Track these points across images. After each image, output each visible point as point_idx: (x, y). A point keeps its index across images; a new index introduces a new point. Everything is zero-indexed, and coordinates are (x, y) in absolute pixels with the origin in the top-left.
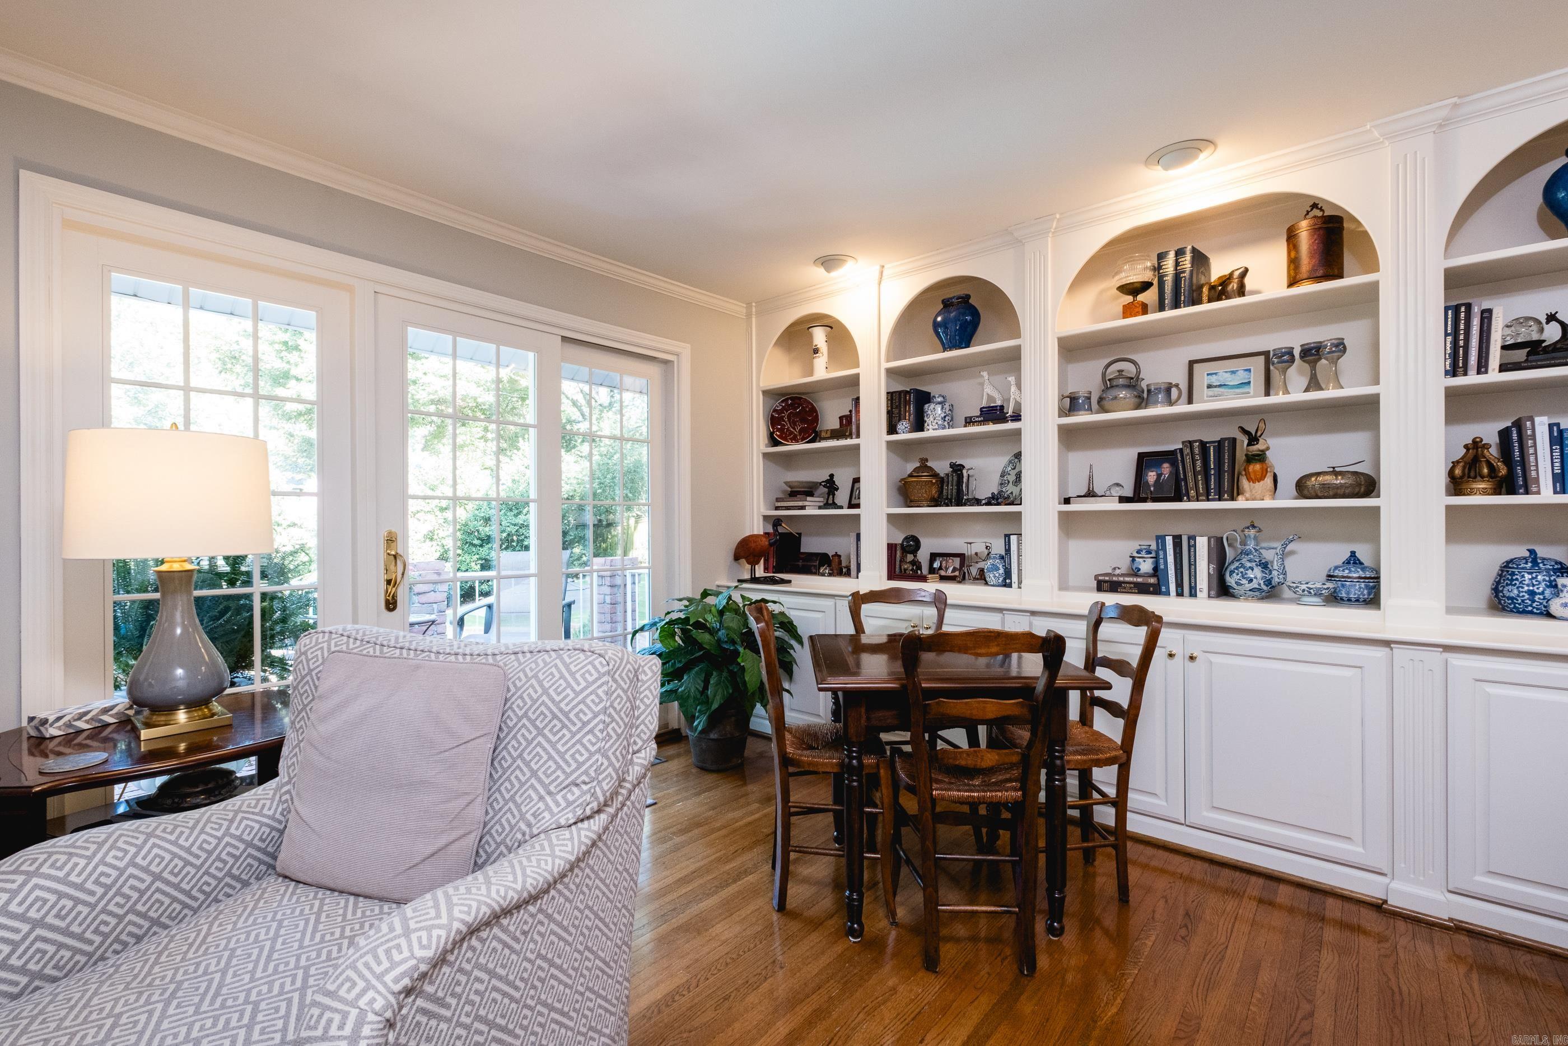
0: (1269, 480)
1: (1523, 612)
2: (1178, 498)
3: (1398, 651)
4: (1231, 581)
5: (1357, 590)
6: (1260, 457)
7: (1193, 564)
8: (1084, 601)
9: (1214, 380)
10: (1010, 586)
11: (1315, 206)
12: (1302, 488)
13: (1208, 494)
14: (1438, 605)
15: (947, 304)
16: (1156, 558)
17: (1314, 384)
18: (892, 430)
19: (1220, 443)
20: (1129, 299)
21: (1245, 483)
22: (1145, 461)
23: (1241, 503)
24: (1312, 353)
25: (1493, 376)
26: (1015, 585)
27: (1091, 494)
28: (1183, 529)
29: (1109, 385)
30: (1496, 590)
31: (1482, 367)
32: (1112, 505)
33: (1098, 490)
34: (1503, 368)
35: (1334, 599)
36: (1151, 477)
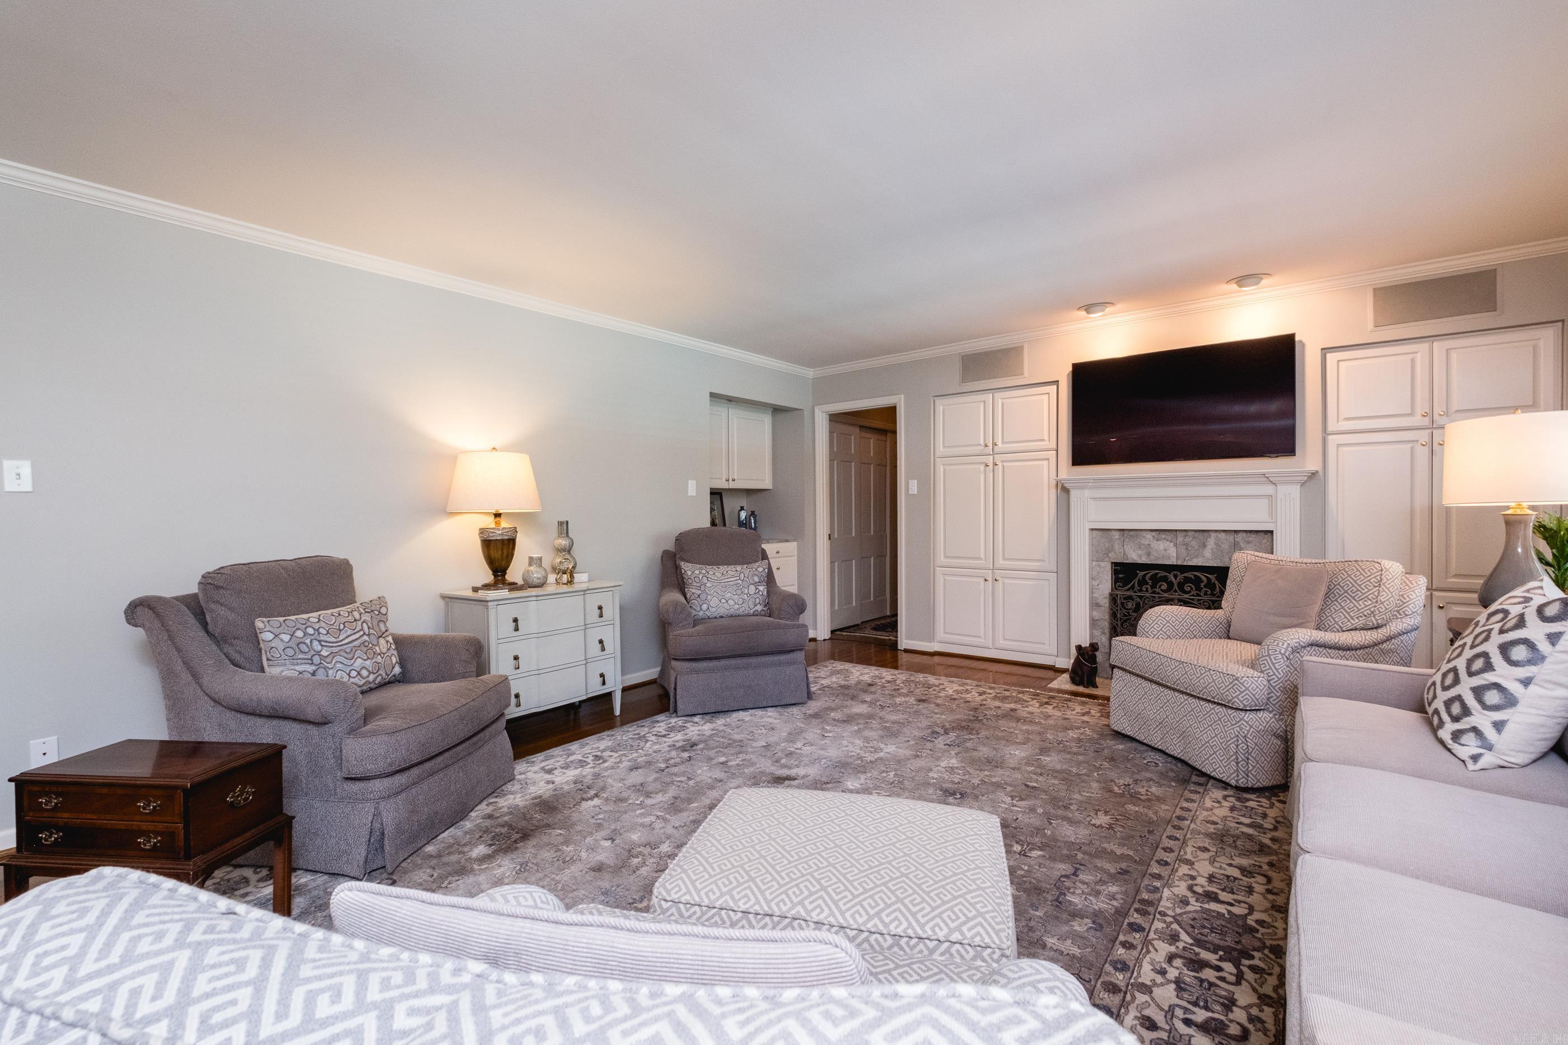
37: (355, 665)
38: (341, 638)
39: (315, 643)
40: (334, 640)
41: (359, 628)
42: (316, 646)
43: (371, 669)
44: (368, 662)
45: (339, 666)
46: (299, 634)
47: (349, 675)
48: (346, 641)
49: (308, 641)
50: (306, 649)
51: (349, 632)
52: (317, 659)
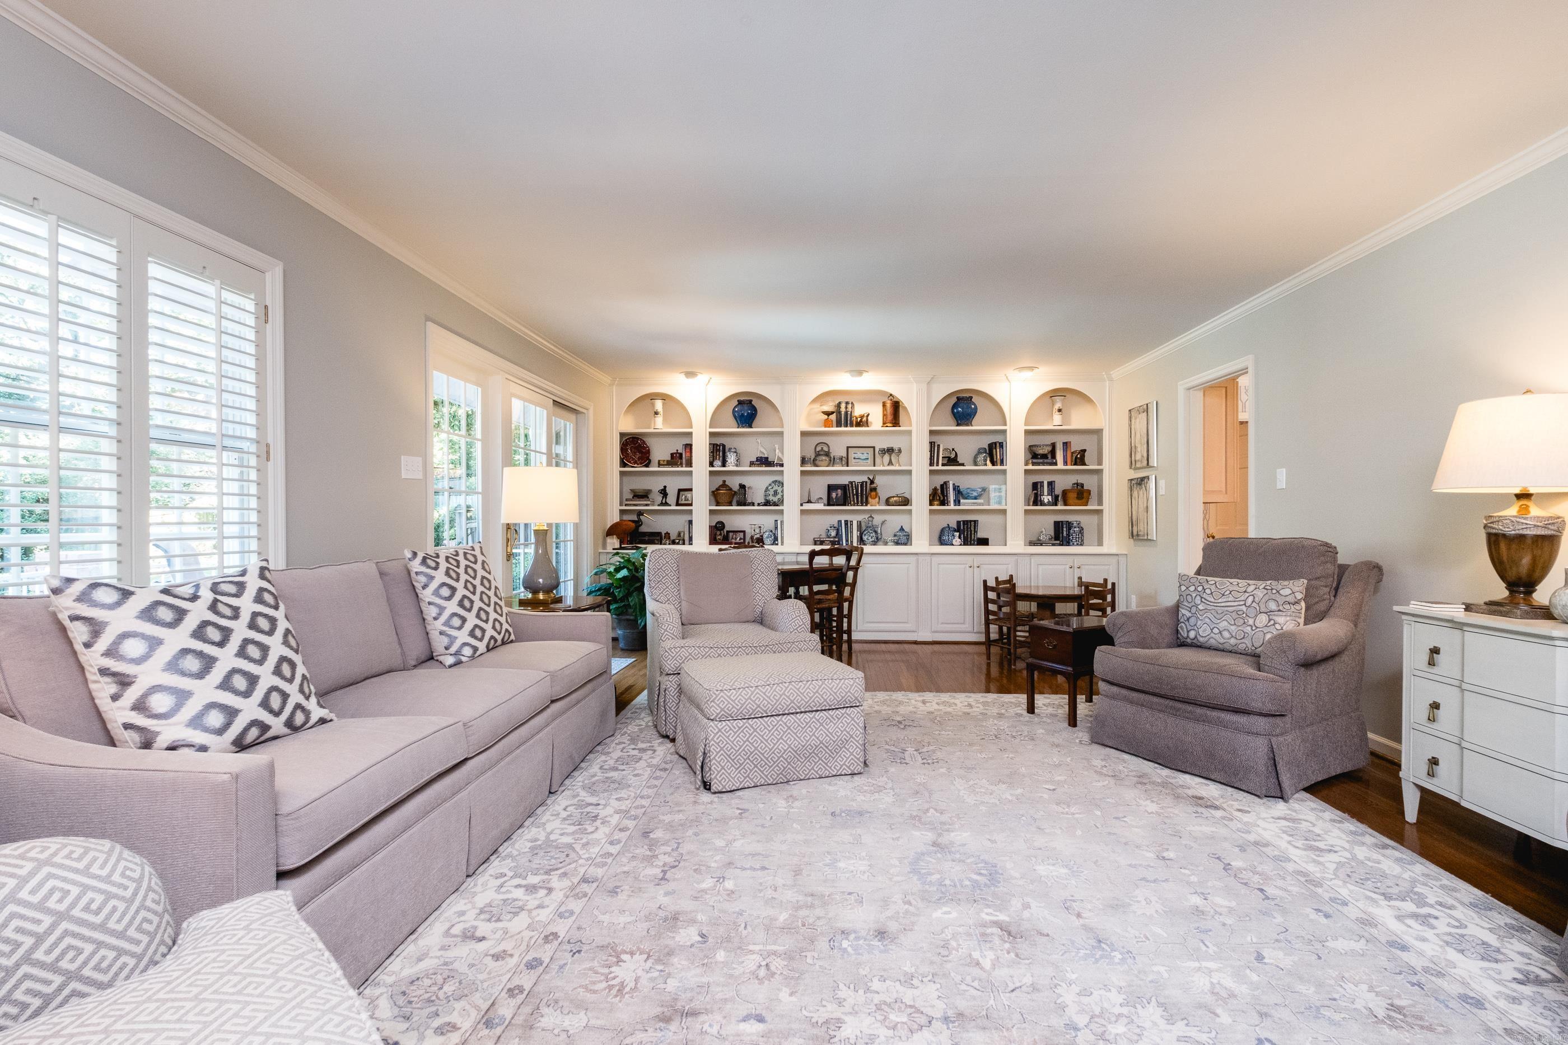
0: (877, 499)
1: (947, 545)
2: (844, 505)
3: (921, 558)
4: (865, 538)
5: (903, 539)
6: (874, 489)
7: (852, 532)
8: (808, 549)
9: (856, 456)
10: (777, 544)
11: (891, 395)
12: (888, 502)
13: (858, 503)
14: (927, 543)
15: (740, 403)
16: (838, 530)
17: (890, 463)
18: (711, 464)
19: (863, 483)
20: (826, 417)
21: (870, 499)
22: (831, 488)
23: (869, 507)
24: (890, 451)
25: (940, 467)
26: (780, 544)
27: (809, 502)
28: (849, 518)
29: (818, 454)
30: (940, 538)
31: (937, 465)
32: (820, 506)
33: (812, 500)
34: (943, 465)
35: (897, 543)
36: (834, 495)
37: (1220, 625)
38: (1220, 601)
39: (1198, 598)
40: (1213, 600)
41: (1242, 598)
42: (1198, 600)
43: (1234, 634)
44: (1233, 628)
45: (1207, 620)
46: (1192, 588)
47: (1212, 630)
48: (1222, 604)
49: (1194, 595)
50: (1190, 600)
51: (1231, 598)
52: (1194, 610)
